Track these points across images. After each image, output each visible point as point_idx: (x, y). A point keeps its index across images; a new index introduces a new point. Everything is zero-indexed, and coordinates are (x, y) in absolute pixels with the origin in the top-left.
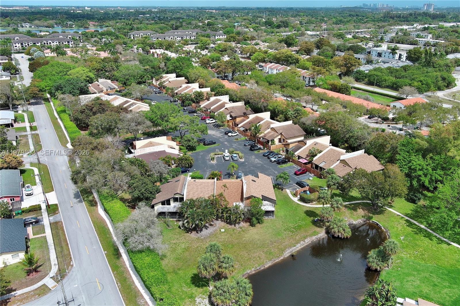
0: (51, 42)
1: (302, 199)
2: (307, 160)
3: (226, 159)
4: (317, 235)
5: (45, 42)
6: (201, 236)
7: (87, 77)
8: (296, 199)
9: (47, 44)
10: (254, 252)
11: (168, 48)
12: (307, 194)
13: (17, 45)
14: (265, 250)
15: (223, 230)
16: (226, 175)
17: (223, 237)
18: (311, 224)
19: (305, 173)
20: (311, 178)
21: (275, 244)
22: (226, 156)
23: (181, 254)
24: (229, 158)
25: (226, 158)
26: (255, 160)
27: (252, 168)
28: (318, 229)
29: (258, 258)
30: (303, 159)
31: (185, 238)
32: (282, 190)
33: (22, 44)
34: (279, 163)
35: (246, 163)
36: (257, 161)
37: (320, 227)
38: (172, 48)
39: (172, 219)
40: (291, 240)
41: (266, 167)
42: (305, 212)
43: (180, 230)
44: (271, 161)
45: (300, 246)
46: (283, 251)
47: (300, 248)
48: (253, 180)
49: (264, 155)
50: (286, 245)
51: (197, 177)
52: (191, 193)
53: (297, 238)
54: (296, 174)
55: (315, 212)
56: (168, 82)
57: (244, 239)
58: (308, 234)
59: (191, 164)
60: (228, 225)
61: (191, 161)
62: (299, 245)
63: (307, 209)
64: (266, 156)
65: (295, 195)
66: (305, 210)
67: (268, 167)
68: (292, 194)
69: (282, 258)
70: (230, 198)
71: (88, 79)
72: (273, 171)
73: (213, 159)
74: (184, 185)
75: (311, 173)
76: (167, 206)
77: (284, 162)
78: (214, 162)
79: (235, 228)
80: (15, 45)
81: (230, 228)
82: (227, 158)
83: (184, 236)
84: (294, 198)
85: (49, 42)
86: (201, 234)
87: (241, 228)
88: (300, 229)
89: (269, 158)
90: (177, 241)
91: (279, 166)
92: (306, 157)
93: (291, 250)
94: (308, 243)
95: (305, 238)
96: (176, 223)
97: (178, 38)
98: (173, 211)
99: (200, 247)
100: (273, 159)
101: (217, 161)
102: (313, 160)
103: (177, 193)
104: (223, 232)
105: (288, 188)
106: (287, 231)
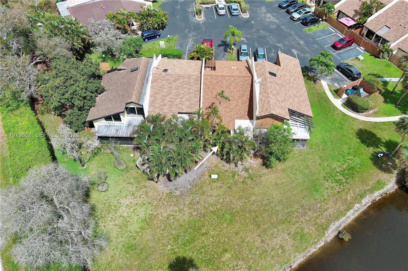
1: (350, 104)
2: (354, 20)
3: (220, 14)
4: (383, 187)
6: (176, 189)
8: (338, 103)
10: (272, 234)
12: (359, 95)
14: (293, 229)
15: (214, 176)
16: (220, 46)
17: (215, 193)
18: (370, 163)
19: (350, 45)
20: (361, 57)
21: (310, 213)
22: (220, 9)
23: (137, 233)
24: (224, 11)
25: (220, 11)
26: (267, 16)
27: (262, 31)
28: (384, 176)
29: (280, 251)
30: (348, 18)
31: (147, 193)
32: (315, 81)
34: (305, 22)
35: (253, 22)
36: (269, 18)
37: (387, 170)
39: (126, 146)
40: (339, 204)
41: (285, 30)
42: (357, 134)
43: (139, 171)
44: (292, 18)
45: (353, 214)
46: (324, 228)
47: (352, 217)
48: (271, 73)
49: (280, 6)
50: (330, 216)
51: (171, 55)
52: (159, 96)
53: (349, 198)
54: (334, 47)
55: (373, 135)
57: (253, 198)
58: (368, 188)
59: (163, 23)
60: (224, 163)
61: (164, 19)
62: (352, 211)
63: (361, 127)
64: (284, 8)
65: (337, 93)
66: (357, 128)
67: (288, 30)
68: (331, 91)
69: (322, 244)
70: (229, 110)
72: (297, 39)
73: (199, 12)
74: (146, 81)
75: (359, 45)
76: (116, 122)
77: (314, 22)
78: (201, 19)
79: (236, 169)
81: (227, 171)
82: (222, 12)
83: (145, 187)
84: (336, 99)
86: (175, 182)
87: (246, 170)
88: (352, 176)
89: (288, 12)
90: (132, 201)
91: (306, 29)
92: (355, 16)
93: (337, 224)
94: (365, 205)
95: (362, 196)
96: (132, 155)
98: (126, 136)
99: (172, 217)
100: (296, 16)
101: (206, 15)
102: (365, 22)
103: (131, 102)
104: (214, 181)
105: (325, 80)
106: (330, 180)
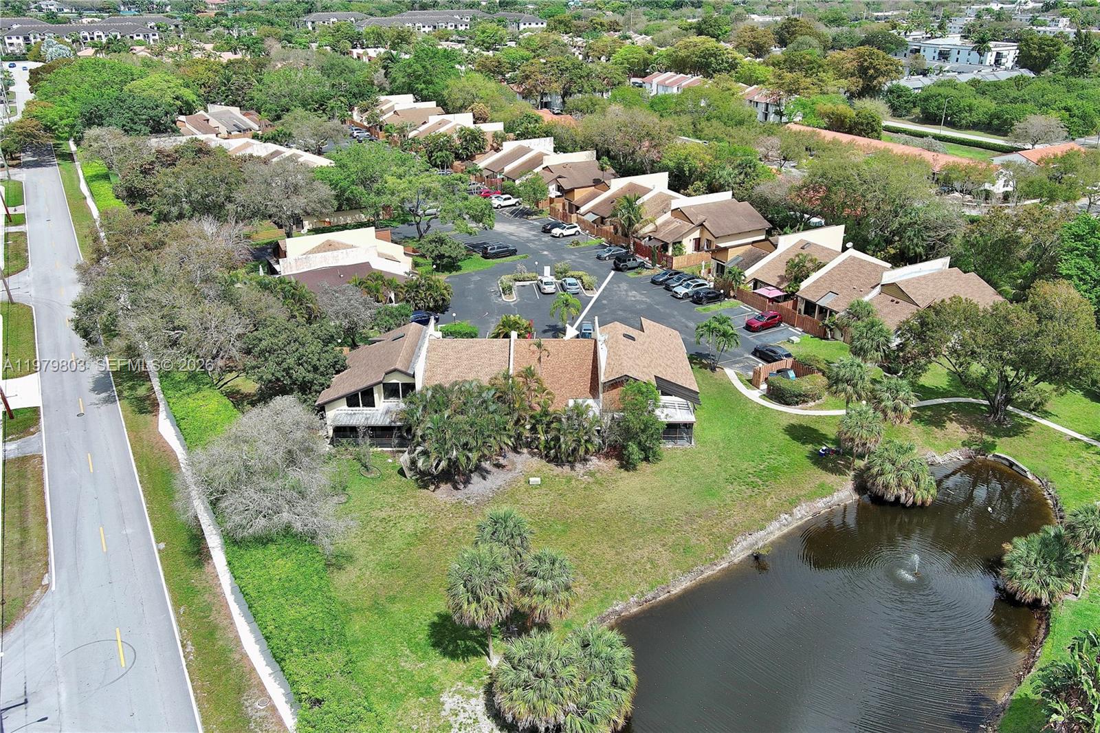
0: (101, 33)
1: (776, 394)
2: (781, 290)
3: (546, 291)
4: (831, 494)
5: (86, 34)
6: (468, 498)
7: (177, 98)
8: (755, 395)
9: (92, 39)
10: (635, 545)
11: (398, 43)
12: (788, 377)
13: (14, 40)
14: (670, 540)
15: (535, 480)
16: (545, 331)
17: (536, 501)
18: (808, 462)
19: (778, 325)
20: (796, 339)
21: (701, 521)
22: (546, 284)
23: (402, 550)
24: (554, 286)
25: (546, 287)
26: (630, 294)
27: (620, 313)
28: (831, 479)
29: (649, 566)
30: (769, 288)
31: (417, 504)
32: (713, 369)
33: (26, 39)
34: (697, 300)
35: (605, 302)
36: (634, 297)
37: (836, 471)
38: (409, 43)
39: (380, 449)
40: (751, 510)
41: (662, 311)
42: (786, 431)
43: (404, 479)
44: (675, 295)
45: (779, 529)
46: (726, 542)
47: (778, 534)
48: (625, 336)
49: (654, 282)
50: (736, 525)
51: (460, 333)
52: (439, 371)
53: (768, 503)
54: (749, 327)
55: (816, 431)
56: (392, 113)
57: (601, 507)
58: (803, 493)
59: (443, 300)
60: (552, 466)
61: (445, 292)
62: (775, 524)
63: (792, 422)
64: (661, 283)
65: (753, 383)
66: (785, 423)
67: (668, 311)
68: (742, 381)
69: (725, 565)
70: (557, 386)
71: (179, 103)
72: (684, 320)
73: (507, 290)
74: (417, 350)
75: (793, 326)
76: (365, 408)
77: (714, 297)
78: (512, 299)
79: (573, 473)
80: (10, 41)
81: (558, 475)
82: (549, 289)
83: (414, 497)
84: (750, 391)
85: (96, 34)
86: (466, 491)
87: (592, 474)
88: (775, 477)
89: (668, 288)
90: (392, 513)
91: (699, 308)
92: (779, 283)
93: (750, 539)
94: (801, 518)
95: (794, 502)
96: (390, 461)
97: (424, 27)
98: (383, 425)
99: (462, 531)
100: (681, 291)
101: (520, 295)
102: (798, 290)
103: (395, 370)
104: (536, 487)
105: (730, 366)
106: (735, 483)
